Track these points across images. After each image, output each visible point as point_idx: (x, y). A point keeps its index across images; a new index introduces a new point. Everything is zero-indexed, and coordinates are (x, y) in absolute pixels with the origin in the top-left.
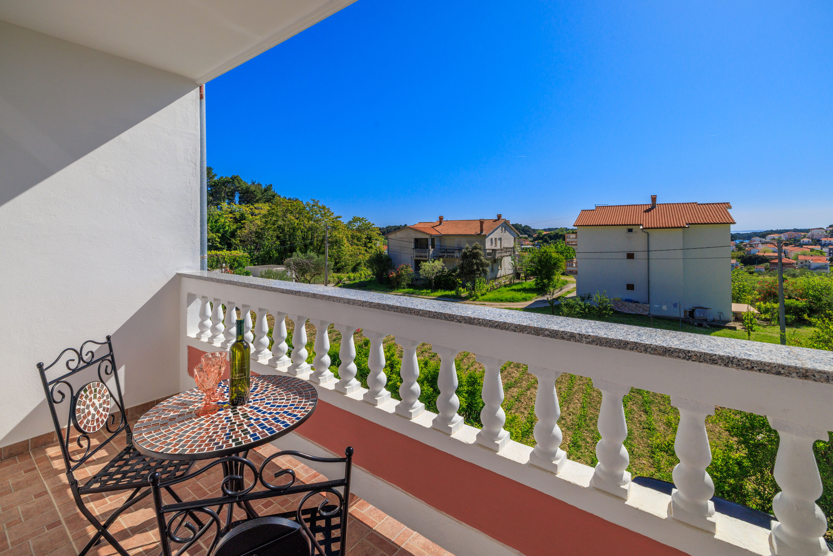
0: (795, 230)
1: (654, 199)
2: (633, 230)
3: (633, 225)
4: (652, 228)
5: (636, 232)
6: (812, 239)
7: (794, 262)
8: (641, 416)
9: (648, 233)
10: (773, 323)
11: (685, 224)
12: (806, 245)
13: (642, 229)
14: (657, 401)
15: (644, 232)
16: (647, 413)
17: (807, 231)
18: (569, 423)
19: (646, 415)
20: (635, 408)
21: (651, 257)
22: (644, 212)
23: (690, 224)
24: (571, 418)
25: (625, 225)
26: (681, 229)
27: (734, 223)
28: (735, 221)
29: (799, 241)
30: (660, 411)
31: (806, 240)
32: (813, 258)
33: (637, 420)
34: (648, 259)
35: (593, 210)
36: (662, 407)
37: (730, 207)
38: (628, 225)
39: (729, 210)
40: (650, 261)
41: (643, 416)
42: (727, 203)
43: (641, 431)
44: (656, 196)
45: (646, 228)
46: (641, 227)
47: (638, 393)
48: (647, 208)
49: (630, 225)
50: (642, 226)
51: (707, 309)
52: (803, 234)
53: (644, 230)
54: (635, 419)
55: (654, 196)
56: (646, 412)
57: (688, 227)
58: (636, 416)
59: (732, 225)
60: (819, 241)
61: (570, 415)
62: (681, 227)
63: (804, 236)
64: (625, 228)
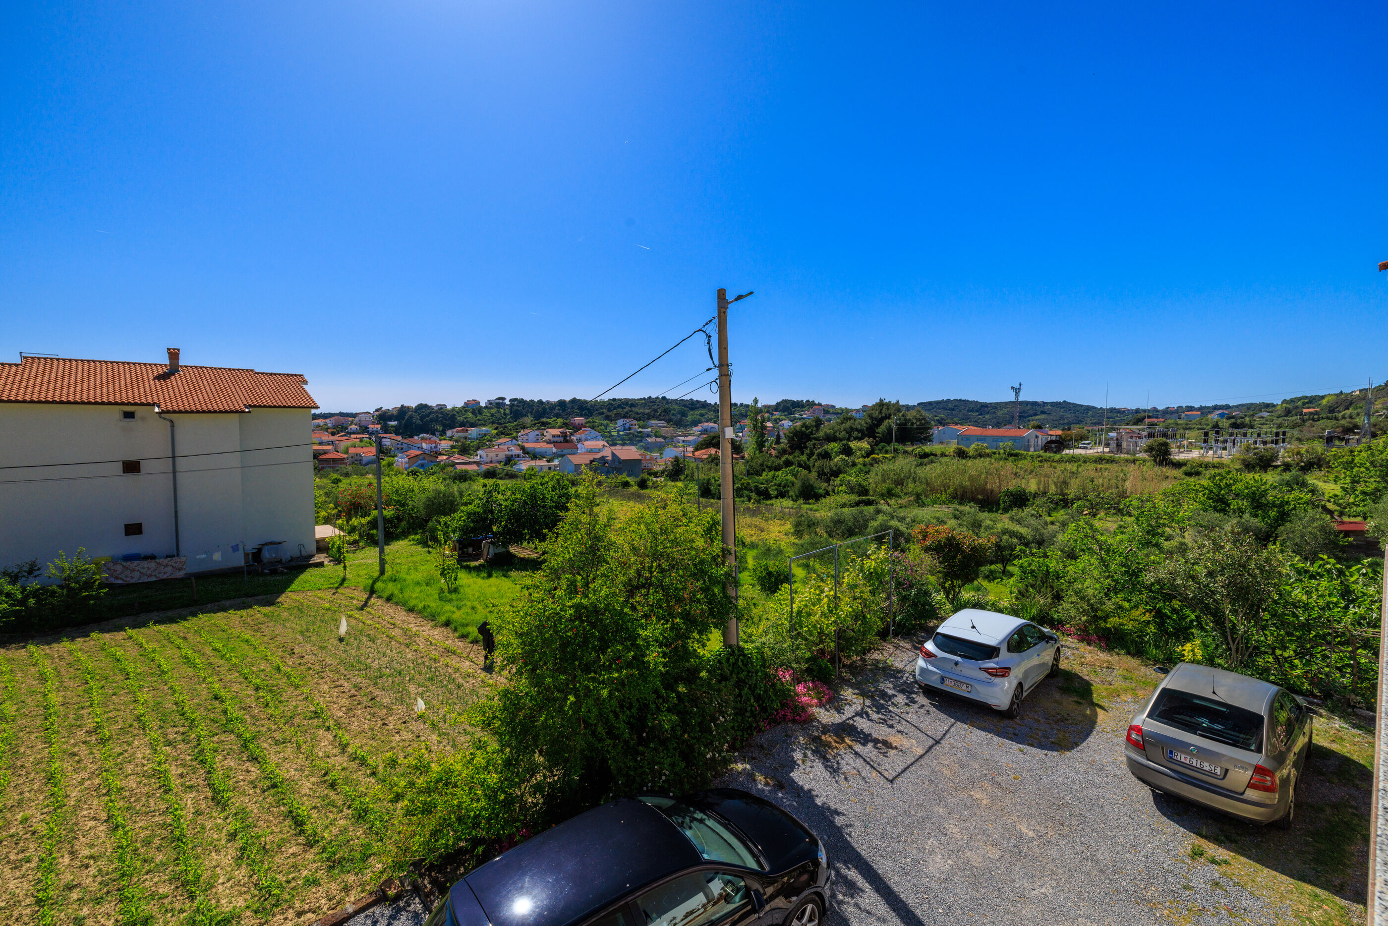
0: (341, 414)
1: (174, 355)
2: (137, 415)
3: (135, 404)
4: (180, 412)
5: (143, 419)
6: (360, 426)
7: (343, 457)
8: (248, 772)
9: (172, 421)
10: (361, 544)
11: (243, 407)
12: (354, 433)
13: (159, 413)
14: (264, 729)
15: (164, 419)
16: (256, 759)
17: (354, 415)
19: (257, 765)
20: (232, 764)
21: (179, 468)
22: (155, 379)
23: (250, 406)
25: (116, 404)
26: (236, 416)
27: (318, 405)
29: (347, 428)
30: (277, 743)
31: (353, 427)
32: (365, 450)
33: (246, 783)
34: (174, 472)
35: (16, 365)
36: (278, 736)
37: (305, 382)
38: (123, 404)
39: (304, 386)
40: (178, 475)
41: (253, 769)
42: (300, 376)
43: (261, 799)
44: (178, 350)
45: (168, 412)
46: (157, 410)
47: (225, 732)
48: (161, 372)
49: (129, 404)
50: (158, 407)
51: (280, 543)
52: (350, 419)
53: (163, 415)
54: (242, 783)
55: (175, 349)
56: (254, 759)
57: (249, 412)
58: (241, 777)
59: (314, 409)
60: (367, 428)
62: (237, 412)
63: (352, 423)
64: (117, 411)
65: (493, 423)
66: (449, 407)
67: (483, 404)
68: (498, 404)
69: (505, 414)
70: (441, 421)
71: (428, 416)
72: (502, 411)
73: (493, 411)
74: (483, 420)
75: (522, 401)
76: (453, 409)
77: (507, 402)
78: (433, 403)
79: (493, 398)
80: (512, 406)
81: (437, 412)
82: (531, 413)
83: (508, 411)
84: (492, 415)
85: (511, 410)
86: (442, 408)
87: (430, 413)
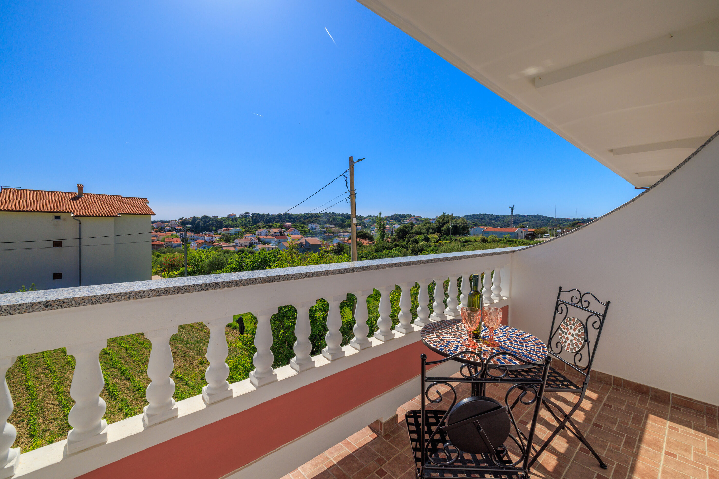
1: (80, 188)
2: (61, 218)
3: (61, 212)
5: (65, 220)
6: (171, 227)
7: (163, 243)
8: (125, 384)
9: (80, 221)
11: (116, 214)
12: (168, 231)
13: (73, 217)
14: (132, 366)
15: (76, 220)
16: (129, 379)
17: (168, 222)
18: (57, 430)
19: (129, 381)
20: (117, 381)
21: (82, 244)
22: (70, 199)
23: (120, 213)
24: (55, 424)
25: (51, 212)
26: (113, 218)
27: (154, 215)
28: (155, 213)
29: (164, 228)
30: (139, 372)
31: (167, 228)
32: (174, 240)
33: (125, 389)
34: (80, 246)
36: (139, 369)
37: (148, 202)
38: (55, 212)
39: (147, 204)
40: (82, 247)
41: (128, 383)
42: (145, 199)
44: (83, 186)
45: (78, 216)
46: (72, 215)
47: (112, 368)
48: (74, 197)
49: (58, 212)
50: (73, 213)
52: (166, 224)
53: (75, 218)
54: (123, 389)
55: (81, 185)
56: (128, 379)
57: (120, 217)
58: (122, 386)
59: (152, 216)
60: (174, 228)
61: (52, 423)
62: (113, 216)
63: (167, 226)
64: (52, 216)
65: (243, 226)
66: (219, 217)
67: (237, 216)
68: (246, 216)
69: (249, 221)
70: (215, 225)
71: (208, 222)
72: (248, 219)
73: (243, 219)
74: (237, 224)
75: (258, 214)
76: (222, 218)
77: (250, 215)
78: (211, 215)
79: (243, 212)
80: (253, 217)
81: (213, 220)
82: (263, 220)
83: (251, 220)
84: (242, 222)
85: (252, 219)
86: (215, 218)
87: (209, 220)
